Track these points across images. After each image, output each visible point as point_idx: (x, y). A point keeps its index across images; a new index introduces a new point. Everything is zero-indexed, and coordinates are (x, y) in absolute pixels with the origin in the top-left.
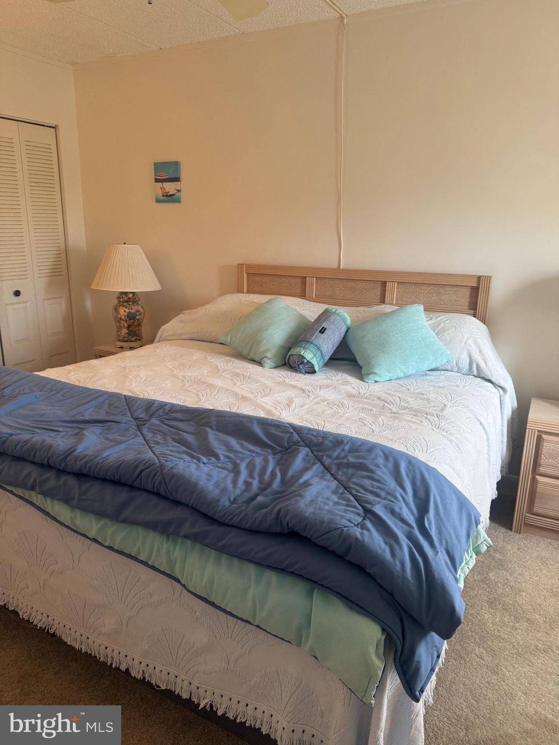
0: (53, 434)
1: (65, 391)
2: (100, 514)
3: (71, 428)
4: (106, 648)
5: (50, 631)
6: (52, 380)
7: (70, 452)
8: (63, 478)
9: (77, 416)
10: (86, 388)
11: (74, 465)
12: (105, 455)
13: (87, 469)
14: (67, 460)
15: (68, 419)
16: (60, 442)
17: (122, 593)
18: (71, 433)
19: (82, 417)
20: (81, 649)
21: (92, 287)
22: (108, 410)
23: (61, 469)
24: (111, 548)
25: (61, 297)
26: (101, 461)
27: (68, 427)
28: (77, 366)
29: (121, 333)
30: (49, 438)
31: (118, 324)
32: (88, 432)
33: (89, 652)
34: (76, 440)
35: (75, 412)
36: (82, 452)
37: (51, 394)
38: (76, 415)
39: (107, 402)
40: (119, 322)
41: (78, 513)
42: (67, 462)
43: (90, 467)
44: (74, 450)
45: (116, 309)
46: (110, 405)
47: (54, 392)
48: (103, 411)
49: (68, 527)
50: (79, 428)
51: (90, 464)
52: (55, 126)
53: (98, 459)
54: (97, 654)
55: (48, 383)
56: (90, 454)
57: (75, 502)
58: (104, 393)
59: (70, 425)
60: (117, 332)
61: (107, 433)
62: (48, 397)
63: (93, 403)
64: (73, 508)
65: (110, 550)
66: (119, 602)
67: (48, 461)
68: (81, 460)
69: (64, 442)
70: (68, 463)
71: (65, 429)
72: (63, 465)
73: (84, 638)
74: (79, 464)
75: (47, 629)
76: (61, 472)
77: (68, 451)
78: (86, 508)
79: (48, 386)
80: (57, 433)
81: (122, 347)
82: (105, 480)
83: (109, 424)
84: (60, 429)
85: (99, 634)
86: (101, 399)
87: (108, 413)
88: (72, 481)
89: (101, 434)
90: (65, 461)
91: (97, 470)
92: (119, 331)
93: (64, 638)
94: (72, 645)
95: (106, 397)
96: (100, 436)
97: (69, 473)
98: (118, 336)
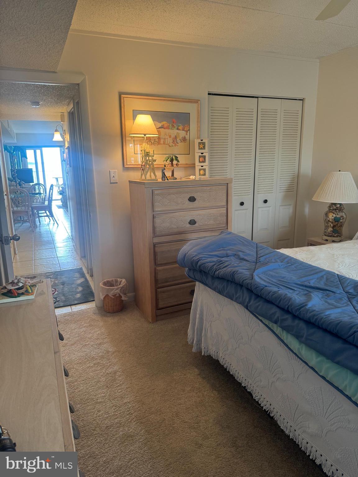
0: (291, 291)
1: (296, 264)
2: (320, 352)
3: (302, 289)
4: (307, 443)
5: (270, 414)
6: (288, 256)
7: (303, 305)
8: (297, 321)
9: (306, 283)
10: (311, 265)
11: (305, 315)
12: (327, 313)
13: (314, 320)
14: (301, 310)
15: (299, 283)
16: (297, 297)
17: (326, 411)
18: (302, 293)
19: (308, 284)
20: (289, 435)
21: (312, 199)
22: (326, 282)
23: (296, 315)
24: (323, 377)
25: (290, 205)
26: (325, 317)
27: (300, 288)
28: (301, 249)
29: (327, 230)
30: (289, 293)
31: (326, 224)
32: (314, 295)
33: (294, 440)
34: (306, 298)
35: (304, 279)
36: (310, 307)
37: (288, 265)
38: (305, 281)
39: (325, 277)
40: (327, 223)
41: (304, 347)
42: (301, 311)
43: (316, 319)
44: (306, 305)
45: (326, 214)
46: (327, 279)
47: (290, 264)
48: (322, 283)
49: (295, 354)
50: (307, 290)
51: (317, 317)
52: (302, 99)
53: (323, 315)
54: (300, 444)
55: (286, 258)
56: (317, 310)
57: (304, 339)
58: (323, 270)
59: (301, 287)
60: (325, 229)
61: (326, 298)
62: (286, 267)
63: (316, 276)
64: (301, 342)
65: (323, 379)
66: (323, 416)
67: (288, 308)
68: (310, 313)
69: (299, 298)
70: (301, 313)
71: (299, 290)
72: (298, 313)
73: (292, 429)
74: (309, 315)
75: (269, 412)
76: (295, 317)
77: (302, 305)
78: (310, 345)
79: (286, 260)
80: (293, 291)
81: (327, 240)
82: (326, 330)
83: (327, 292)
84: (295, 289)
85: (304, 432)
86: (321, 274)
87: (326, 284)
88: (302, 325)
89: (322, 298)
90: (299, 310)
91: (322, 322)
92: (326, 229)
93: (278, 422)
94: (283, 430)
95: (323, 273)
96: (322, 299)
97: (300, 319)
98: (325, 232)
